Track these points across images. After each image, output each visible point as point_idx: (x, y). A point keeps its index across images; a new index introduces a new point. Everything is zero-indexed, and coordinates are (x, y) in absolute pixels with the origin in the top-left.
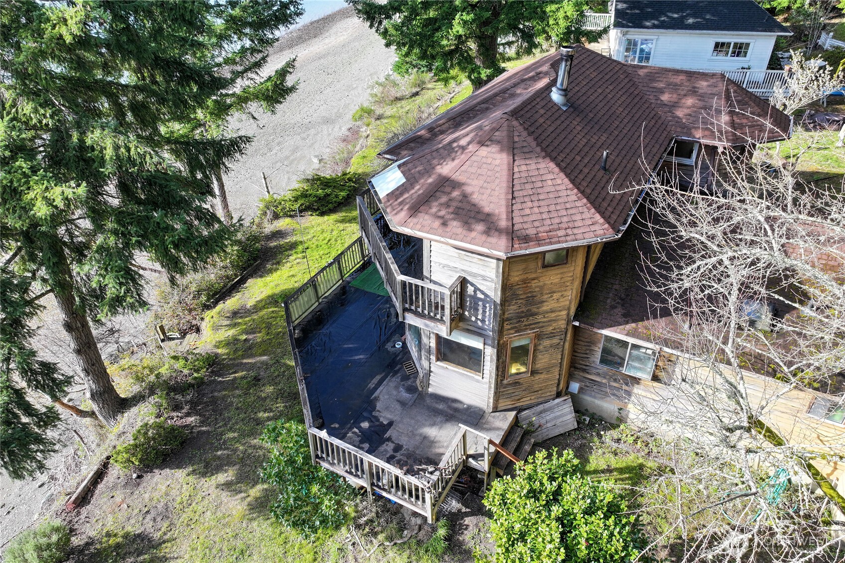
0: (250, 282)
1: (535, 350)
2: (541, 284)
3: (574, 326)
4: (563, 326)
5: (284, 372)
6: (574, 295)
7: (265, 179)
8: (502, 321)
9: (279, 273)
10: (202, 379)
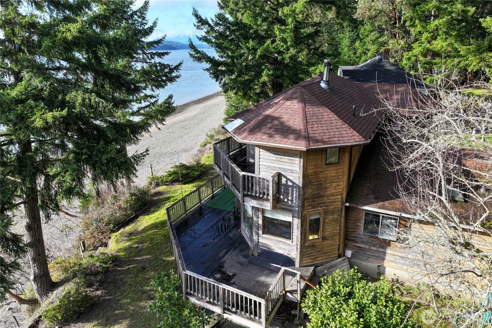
0: (141, 218)
1: (323, 222)
2: (325, 176)
3: (346, 206)
4: (340, 206)
5: (161, 263)
6: (344, 185)
7: (151, 168)
8: (303, 199)
9: (159, 212)
10: (108, 268)
